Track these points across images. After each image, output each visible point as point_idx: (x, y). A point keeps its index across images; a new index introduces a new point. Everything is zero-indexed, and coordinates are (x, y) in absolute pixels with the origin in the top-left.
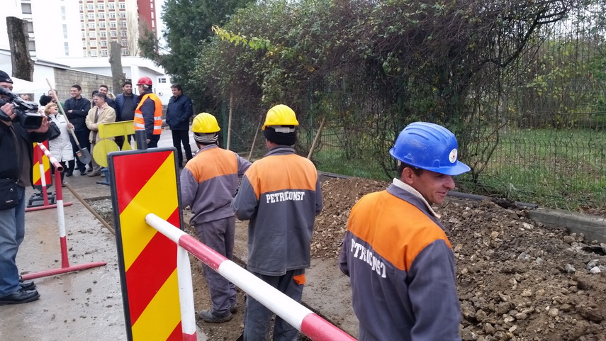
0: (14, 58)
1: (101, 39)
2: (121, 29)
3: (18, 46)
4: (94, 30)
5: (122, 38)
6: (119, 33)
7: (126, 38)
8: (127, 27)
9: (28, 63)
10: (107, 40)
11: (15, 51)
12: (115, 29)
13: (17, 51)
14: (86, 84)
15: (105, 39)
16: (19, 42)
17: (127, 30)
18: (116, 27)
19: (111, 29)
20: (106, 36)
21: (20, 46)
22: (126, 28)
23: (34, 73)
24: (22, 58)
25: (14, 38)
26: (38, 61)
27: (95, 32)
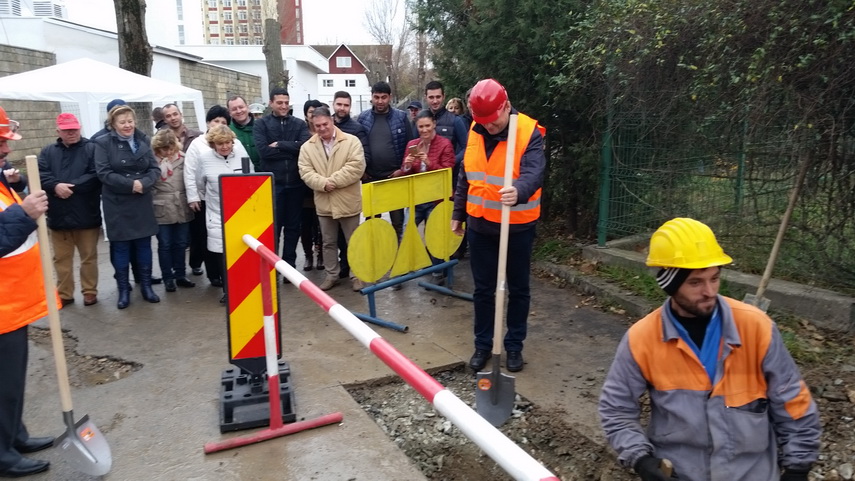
0: (122, 41)
1: (225, 22)
2: (253, 8)
3: (129, 22)
4: (216, 9)
5: (255, 21)
6: (251, 14)
7: (260, 21)
8: (261, 4)
9: (145, 50)
10: (233, 25)
11: (124, 29)
12: (245, 8)
13: (127, 29)
14: (223, 86)
15: (231, 22)
16: (131, 15)
17: (262, 11)
18: (246, 5)
19: (239, 8)
20: (233, 19)
21: (133, 22)
22: (260, 8)
23: (153, 67)
24: (135, 41)
25: (123, 9)
26: (157, 47)
27: (217, 12)
